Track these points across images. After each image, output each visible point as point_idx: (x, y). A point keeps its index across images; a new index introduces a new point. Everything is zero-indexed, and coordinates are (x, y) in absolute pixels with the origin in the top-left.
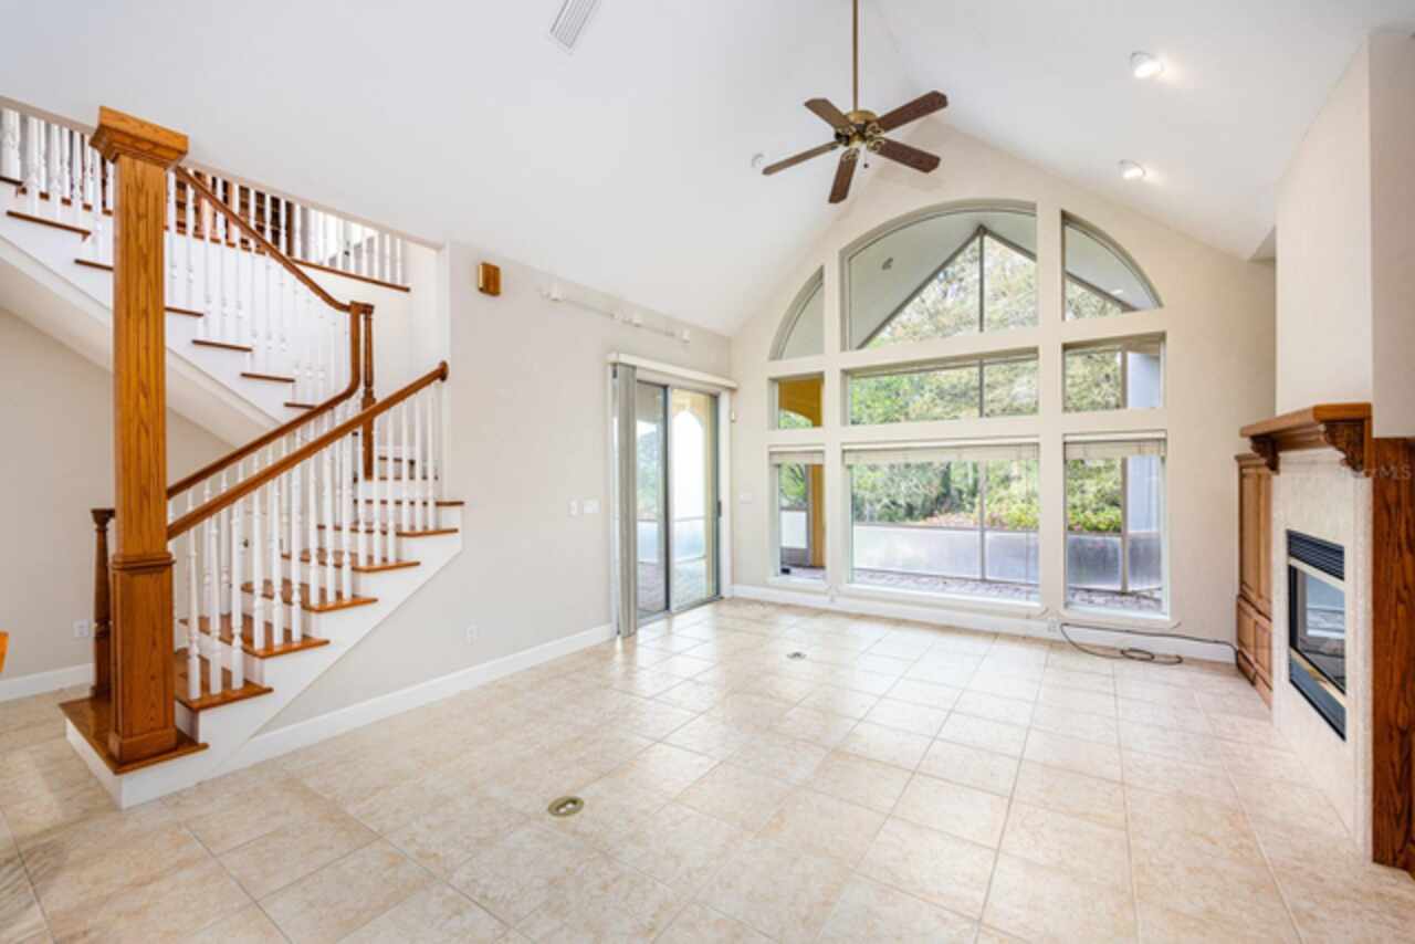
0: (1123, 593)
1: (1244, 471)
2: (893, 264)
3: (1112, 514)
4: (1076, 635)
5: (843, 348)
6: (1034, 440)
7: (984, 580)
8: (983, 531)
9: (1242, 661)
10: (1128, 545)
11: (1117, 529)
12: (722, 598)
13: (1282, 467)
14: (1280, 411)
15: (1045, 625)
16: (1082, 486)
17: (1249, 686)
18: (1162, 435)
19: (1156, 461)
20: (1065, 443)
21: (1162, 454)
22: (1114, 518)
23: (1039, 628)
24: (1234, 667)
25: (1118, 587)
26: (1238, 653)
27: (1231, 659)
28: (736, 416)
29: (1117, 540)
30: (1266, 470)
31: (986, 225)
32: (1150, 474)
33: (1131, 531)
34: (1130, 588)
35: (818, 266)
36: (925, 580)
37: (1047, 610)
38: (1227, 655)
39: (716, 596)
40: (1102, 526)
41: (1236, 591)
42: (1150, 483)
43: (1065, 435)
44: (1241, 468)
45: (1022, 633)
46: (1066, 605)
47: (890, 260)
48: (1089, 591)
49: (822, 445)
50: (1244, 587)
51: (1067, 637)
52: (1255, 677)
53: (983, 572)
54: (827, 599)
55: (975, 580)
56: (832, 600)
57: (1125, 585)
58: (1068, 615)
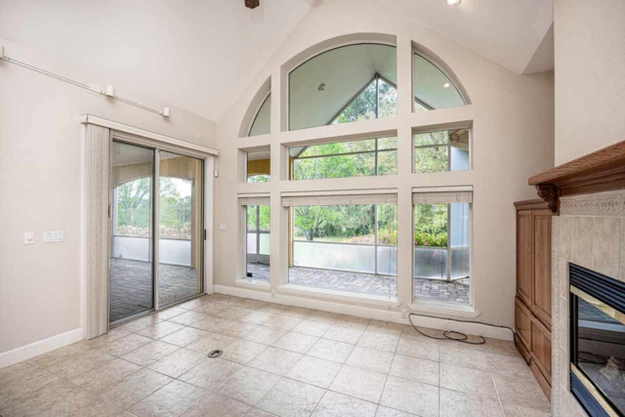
0: (448, 282)
1: (520, 213)
2: (325, 88)
3: (443, 236)
4: (418, 321)
5: (282, 131)
6: (395, 191)
7: (376, 275)
8: (376, 246)
9: (517, 340)
10: (451, 254)
11: (445, 244)
12: (206, 294)
13: (562, 208)
14: (557, 164)
15: (400, 314)
16: (431, 220)
17: (526, 366)
18: (470, 188)
19: (466, 206)
20: (413, 193)
21: (471, 202)
22: (443, 237)
23: (397, 317)
24: (513, 345)
25: (445, 278)
26: (515, 335)
27: (511, 338)
28: (218, 173)
29: (445, 251)
30: (549, 212)
31: (379, 72)
32: (463, 215)
33: (452, 246)
34: (452, 279)
35: (268, 76)
36: (344, 275)
37: (401, 304)
38: (507, 335)
39: (201, 293)
40: (438, 243)
41: (514, 294)
42: (463, 219)
43: (413, 188)
44: (518, 211)
45: (387, 319)
46: (413, 299)
47: (323, 84)
48: (431, 280)
49: (269, 193)
50: (519, 291)
51: (412, 323)
52: (530, 361)
53: (376, 270)
54: (270, 295)
55: (372, 274)
56: (273, 296)
57: (449, 277)
58: (414, 307)
